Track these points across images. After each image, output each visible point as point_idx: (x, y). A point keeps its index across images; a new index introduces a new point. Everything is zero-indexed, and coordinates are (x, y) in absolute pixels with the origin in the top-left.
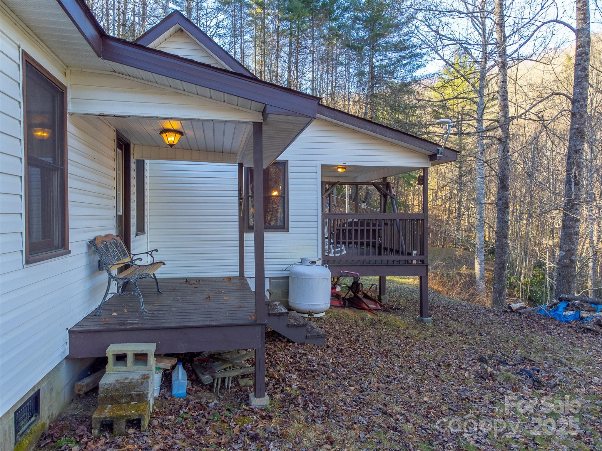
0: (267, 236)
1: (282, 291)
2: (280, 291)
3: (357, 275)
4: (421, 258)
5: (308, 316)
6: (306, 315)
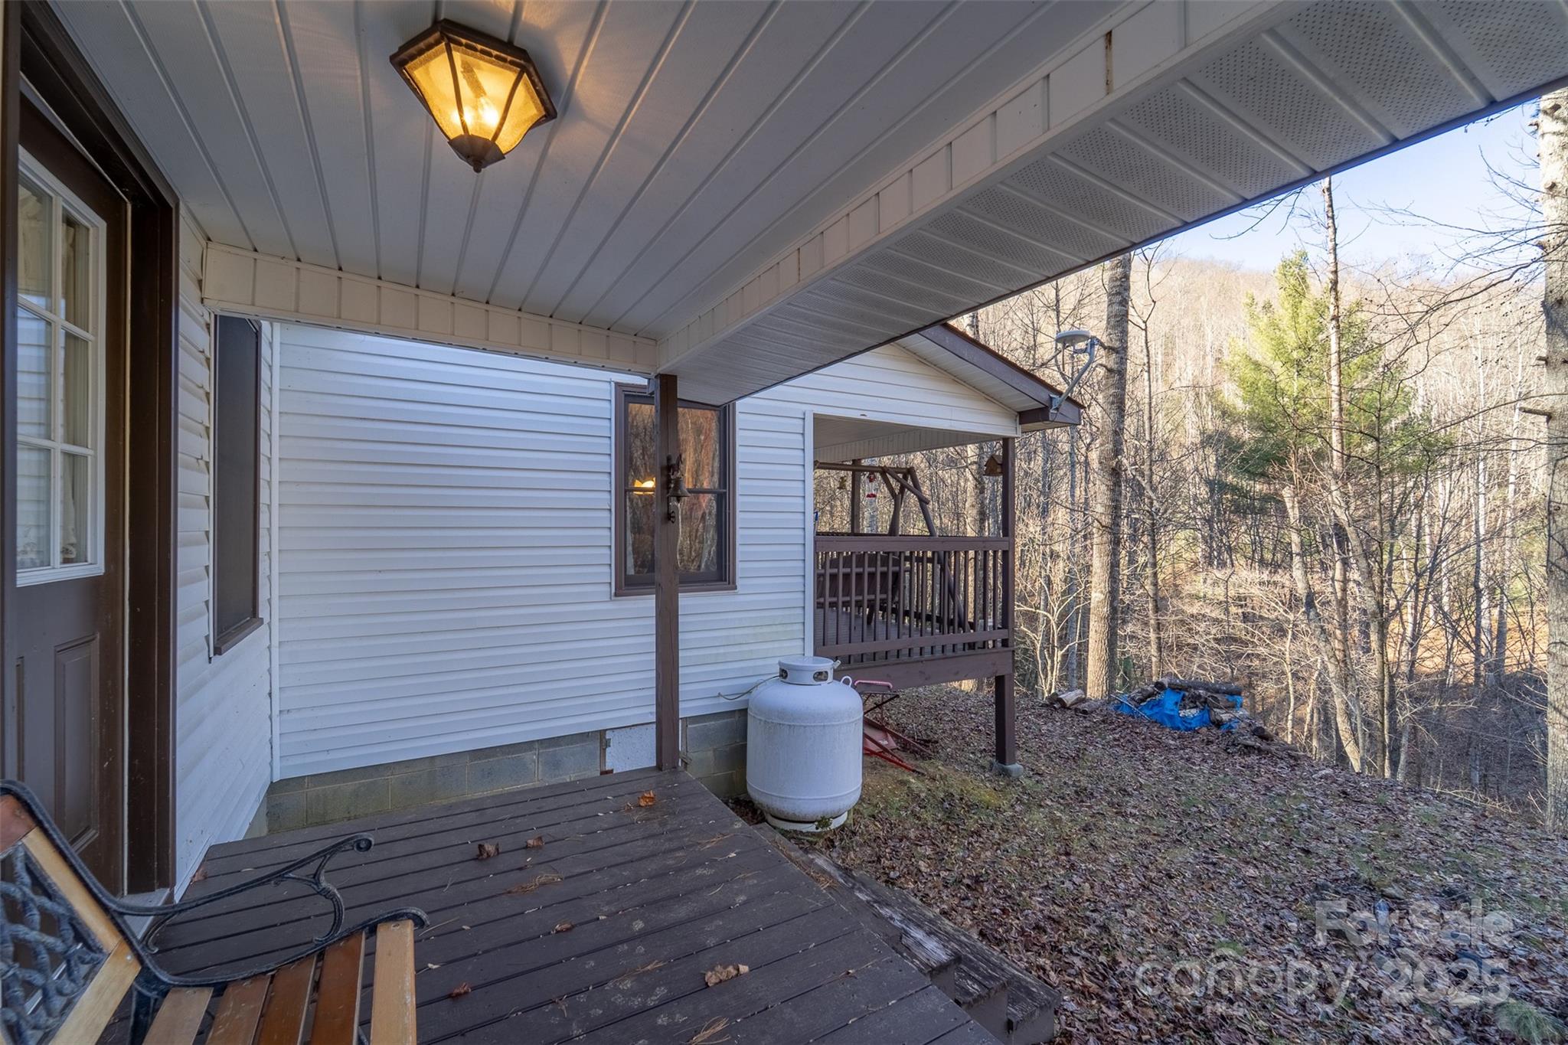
0: (688, 601)
1: (715, 750)
2: (710, 754)
3: (889, 687)
4: (1003, 634)
5: (817, 828)
6: (812, 828)
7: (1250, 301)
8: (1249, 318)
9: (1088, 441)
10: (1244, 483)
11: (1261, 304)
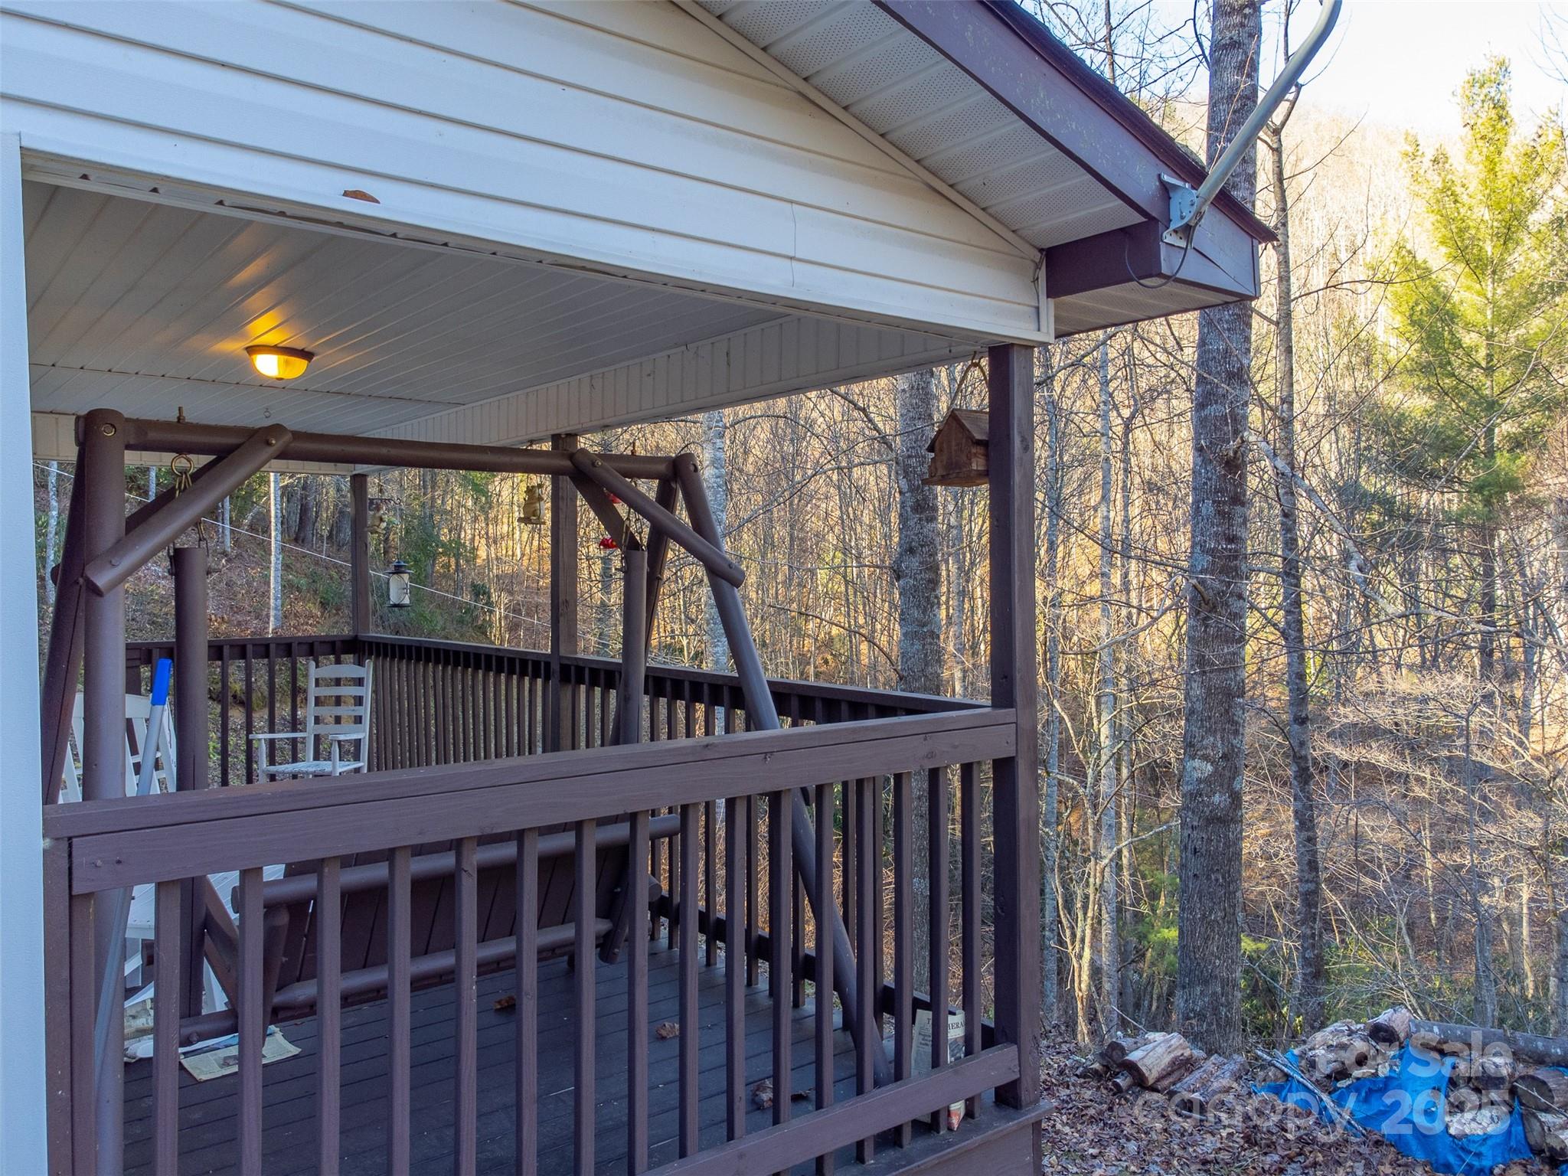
7: (1410, 149)
8: (1408, 180)
9: (1126, 413)
10: (1397, 490)
11: (1430, 155)
